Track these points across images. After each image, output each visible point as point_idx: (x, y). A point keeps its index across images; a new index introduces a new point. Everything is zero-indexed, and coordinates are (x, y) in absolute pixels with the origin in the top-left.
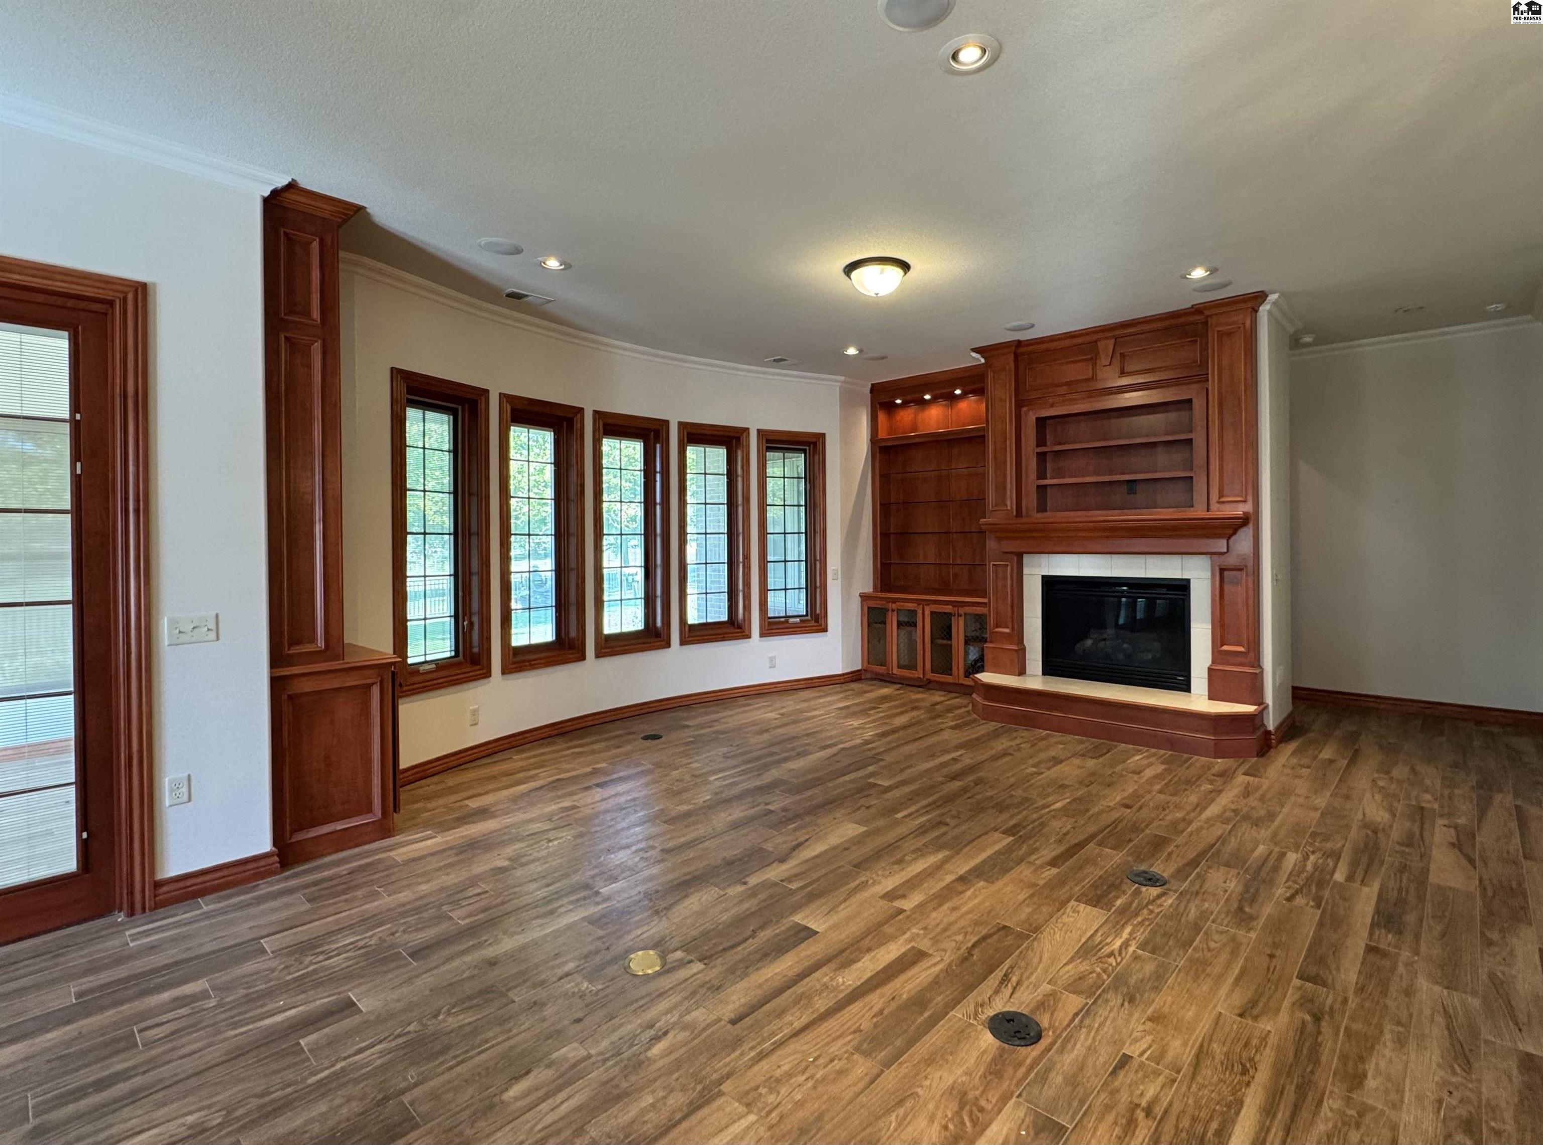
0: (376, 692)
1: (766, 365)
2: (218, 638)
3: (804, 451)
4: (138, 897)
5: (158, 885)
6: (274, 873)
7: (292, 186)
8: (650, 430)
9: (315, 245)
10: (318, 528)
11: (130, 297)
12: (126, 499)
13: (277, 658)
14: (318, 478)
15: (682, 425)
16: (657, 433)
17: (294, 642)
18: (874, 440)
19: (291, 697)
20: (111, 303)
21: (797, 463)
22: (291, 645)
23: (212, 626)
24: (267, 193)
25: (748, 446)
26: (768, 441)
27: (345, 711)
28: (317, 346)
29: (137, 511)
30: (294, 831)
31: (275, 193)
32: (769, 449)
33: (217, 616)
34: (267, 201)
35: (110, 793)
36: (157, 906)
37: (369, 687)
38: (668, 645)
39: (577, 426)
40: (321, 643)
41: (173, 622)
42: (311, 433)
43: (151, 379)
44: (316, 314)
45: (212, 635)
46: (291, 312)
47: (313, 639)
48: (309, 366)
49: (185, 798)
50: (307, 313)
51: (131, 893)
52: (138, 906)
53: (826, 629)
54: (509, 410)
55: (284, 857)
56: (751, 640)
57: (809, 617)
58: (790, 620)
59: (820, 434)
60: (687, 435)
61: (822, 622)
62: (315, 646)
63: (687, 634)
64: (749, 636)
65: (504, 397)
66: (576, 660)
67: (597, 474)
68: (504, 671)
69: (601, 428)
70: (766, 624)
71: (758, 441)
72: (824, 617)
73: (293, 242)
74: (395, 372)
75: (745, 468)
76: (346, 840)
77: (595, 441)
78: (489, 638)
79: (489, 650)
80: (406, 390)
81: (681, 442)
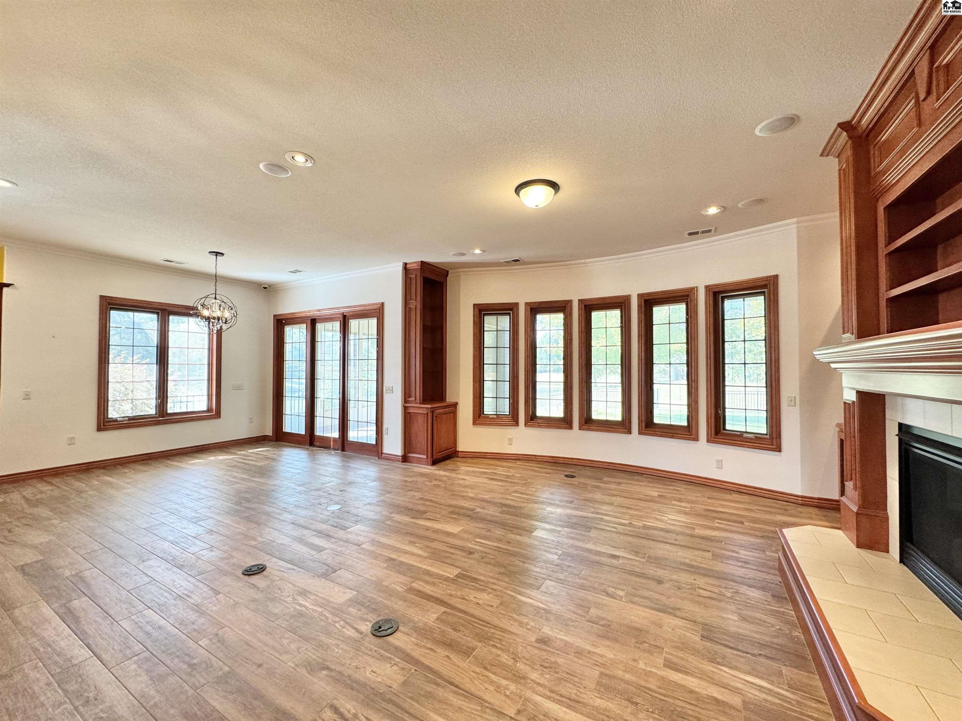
2: (393, 393)
5: (382, 453)
6: (400, 461)
9: (415, 277)
11: (381, 306)
13: (405, 401)
19: (408, 412)
20: (379, 309)
25: (696, 300)
30: (408, 453)
32: (725, 298)
33: (393, 387)
36: (381, 458)
37: (425, 414)
38: (629, 432)
46: (410, 299)
47: (413, 397)
48: (413, 314)
49: (387, 433)
53: (778, 449)
54: (529, 309)
55: (405, 459)
56: (699, 442)
57: (768, 437)
58: (745, 435)
59: (771, 277)
60: (646, 301)
61: (774, 442)
62: (413, 399)
63: (644, 428)
64: (696, 439)
65: (527, 304)
66: (566, 428)
67: (580, 332)
68: (526, 425)
69: (583, 308)
70: (713, 433)
71: (706, 295)
72: (776, 438)
73: (411, 279)
74: (474, 305)
75: (693, 316)
76: (419, 461)
77: (579, 315)
78: (518, 409)
79: (518, 414)
80: (480, 311)
81: (639, 306)
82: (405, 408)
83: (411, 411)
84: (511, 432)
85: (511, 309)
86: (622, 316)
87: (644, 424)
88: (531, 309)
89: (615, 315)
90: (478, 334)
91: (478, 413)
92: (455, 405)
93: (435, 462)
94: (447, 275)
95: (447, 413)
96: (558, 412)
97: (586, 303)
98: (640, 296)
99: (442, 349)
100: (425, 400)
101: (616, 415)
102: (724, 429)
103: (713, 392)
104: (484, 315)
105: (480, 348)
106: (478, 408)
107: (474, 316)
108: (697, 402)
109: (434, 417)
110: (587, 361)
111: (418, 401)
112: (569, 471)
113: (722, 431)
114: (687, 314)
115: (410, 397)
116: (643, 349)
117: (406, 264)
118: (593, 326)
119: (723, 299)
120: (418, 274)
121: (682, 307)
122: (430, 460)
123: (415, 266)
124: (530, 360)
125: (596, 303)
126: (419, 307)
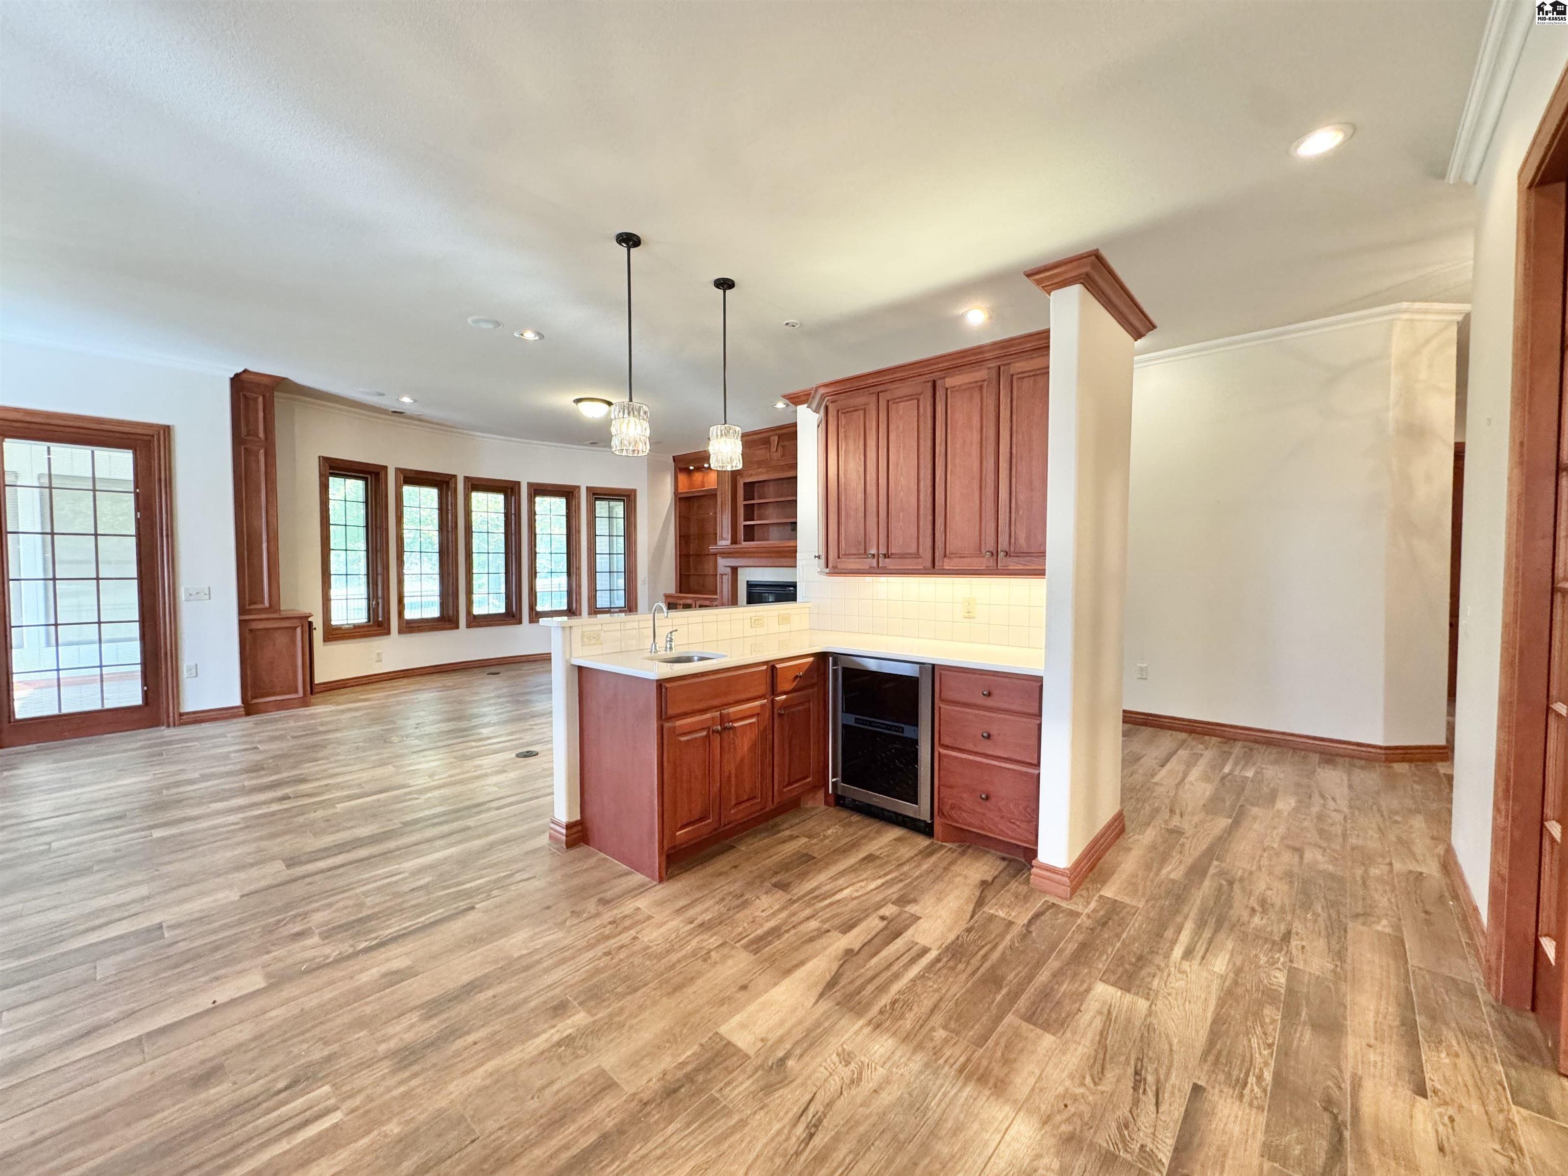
0: (299, 630)
1: (586, 445)
2: (210, 599)
3: (624, 501)
4: (171, 719)
5: (181, 715)
6: (241, 716)
7: (245, 371)
8: (507, 488)
9: (260, 399)
10: (264, 546)
11: (162, 432)
12: (161, 529)
13: (242, 610)
14: (264, 520)
15: (530, 485)
16: (512, 489)
17: (252, 603)
18: (676, 493)
19: (250, 630)
20: (153, 436)
21: (619, 508)
22: (250, 605)
23: (207, 592)
24: (232, 376)
25: (579, 498)
26: (594, 494)
27: (281, 640)
28: (262, 451)
29: (167, 536)
30: (254, 698)
31: (237, 375)
32: (596, 499)
33: (209, 588)
34: (232, 380)
35: (157, 668)
36: (181, 724)
37: (295, 628)
38: (520, 622)
39: (452, 485)
40: (267, 604)
41: (186, 590)
42: (260, 497)
43: (173, 472)
44: (261, 435)
45: (207, 597)
46: (248, 435)
47: (263, 603)
48: (258, 462)
49: (194, 675)
50: (257, 436)
51: (168, 717)
52: (171, 723)
54: (402, 478)
55: (249, 708)
60: (534, 490)
63: (533, 616)
65: (398, 470)
66: (451, 628)
68: (400, 632)
69: (470, 487)
71: (587, 495)
73: (248, 399)
74: (322, 458)
76: (282, 706)
78: (389, 612)
79: (389, 619)
80: (329, 468)
81: (529, 495)
82: (242, 623)
83: (259, 626)
84: (379, 644)
85: (373, 473)
87: (533, 613)
91: (328, 623)
97: (473, 482)
104: (330, 474)
106: (327, 617)
107: (321, 475)
111: (273, 608)
120: (268, 395)
122: (308, 698)
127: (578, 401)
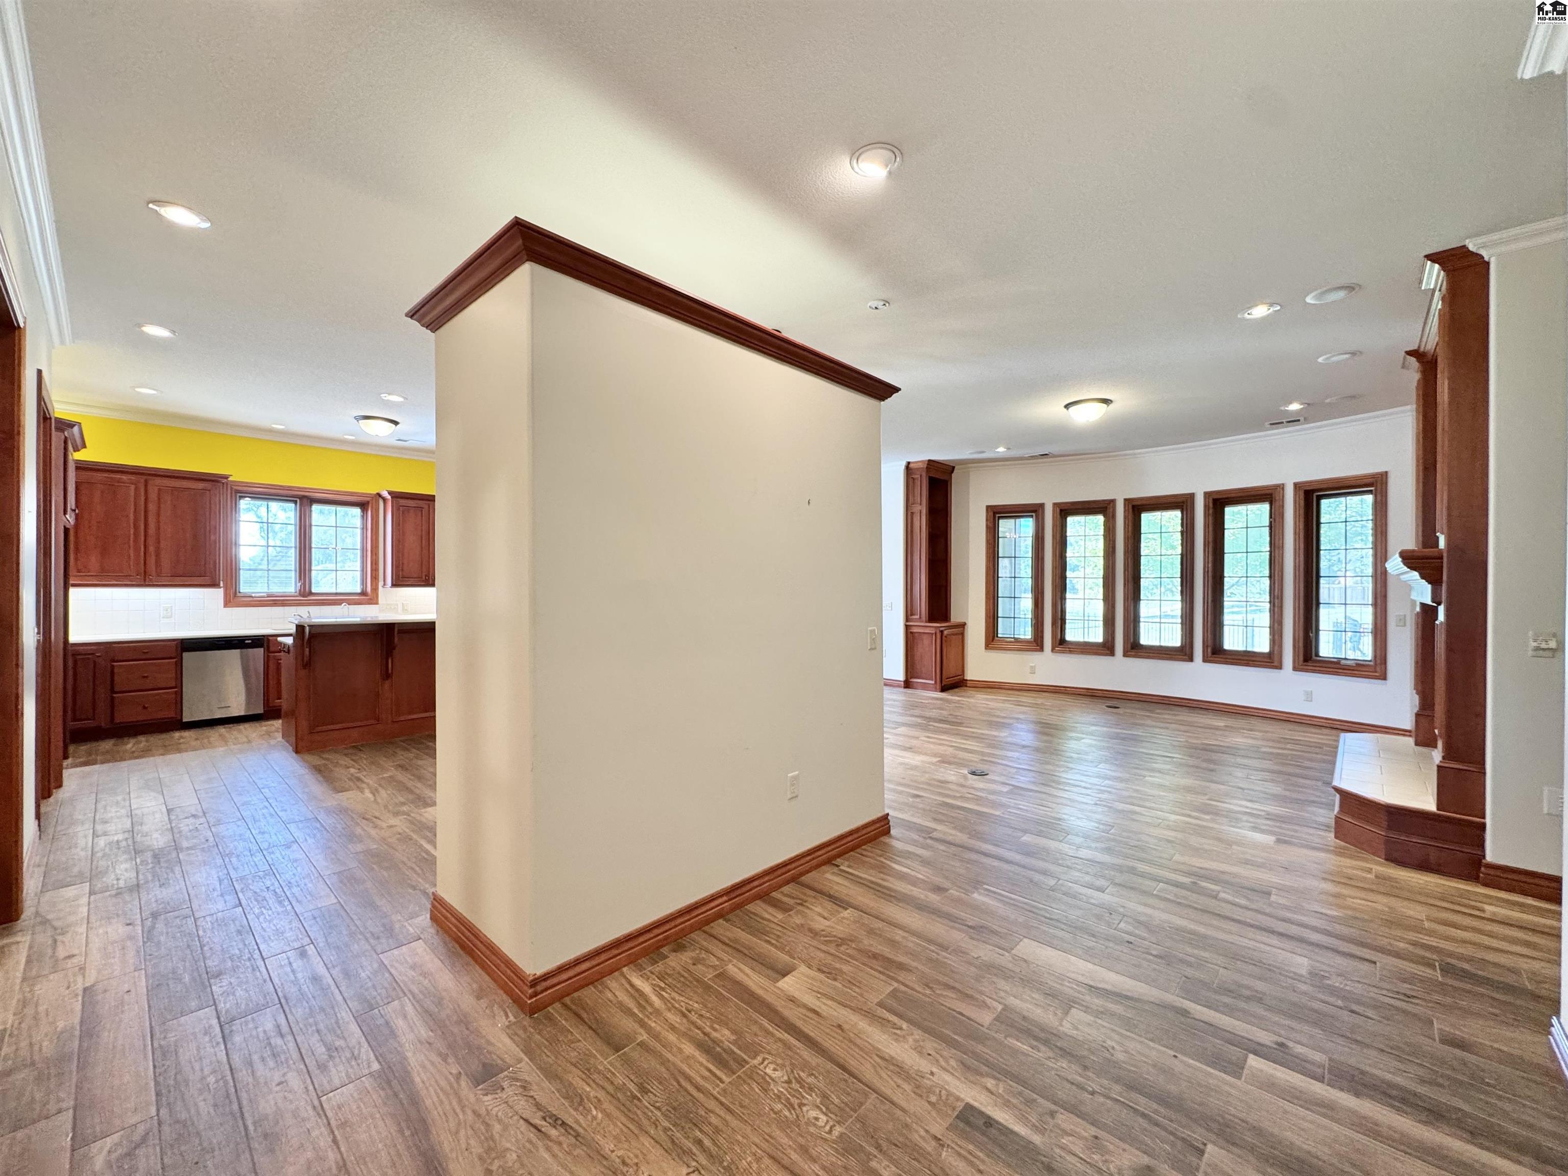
3: (1371, 493)
9: (919, 478)
19: (911, 632)
25: (1283, 499)
26: (1310, 491)
27: (926, 641)
30: (911, 677)
32: (1323, 497)
37: (932, 634)
46: (913, 503)
48: (916, 520)
53: (1384, 677)
54: (1058, 510)
55: (907, 684)
56: (1282, 671)
57: (1372, 663)
58: (1343, 662)
59: (1377, 474)
60: (1215, 501)
61: (1378, 669)
62: (918, 617)
63: (1210, 654)
64: (1279, 667)
65: (1055, 505)
66: (1106, 655)
67: (1126, 538)
68: (1053, 650)
69: (1131, 510)
70: (1301, 658)
71: (1295, 495)
72: (1381, 664)
73: (913, 479)
74: (988, 507)
75: (1277, 520)
76: (925, 687)
77: (1125, 518)
78: (1042, 632)
79: (1042, 637)
80: (995, 513)
81: (1206, 507)
82: (907, 627)
83: (915, 630)
84: (1034, 658)
85: (1035, 511)
86: (1182, 519)
87: (1209, 650)
88: (1061, 511)
89: (1174, 518)
90: (992, 541)
91: (991, 635)
92: (963, 625)
93: (944, 689)
94: (952, 472)
95: (956, 634)
96: (1097, 635)
97: (1134, 503)
98: (1207, 495)
99: (946, 559)
100: (932, 618)
101: (1174, 639)
102: (1317, 655)
103: (1302, 611)
104: (999, 518)
105: (994, 557)
106: (991, 629)
107: (987, 520)
108: (1281, 623)
109: (943, 639)
110: (1134, 574)
111: (924, 618)
112: (1110, 703)
113: (1314, 658)
114: (1271, 517)
115: (912, 615)
116: (1210, 559)
117: (909, 463)
118: (1143, 530)
119: (1319, 498)
120: (924, 474)
121: (1266, 507)
122: (938, 686)
123: (921, 465)
124: (1058, 571)
125: (1148, 502)
126: (924, 512)
127: (1067, 406)
